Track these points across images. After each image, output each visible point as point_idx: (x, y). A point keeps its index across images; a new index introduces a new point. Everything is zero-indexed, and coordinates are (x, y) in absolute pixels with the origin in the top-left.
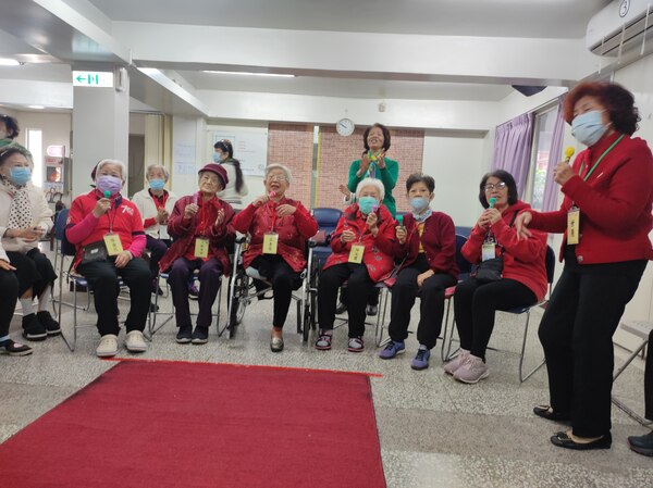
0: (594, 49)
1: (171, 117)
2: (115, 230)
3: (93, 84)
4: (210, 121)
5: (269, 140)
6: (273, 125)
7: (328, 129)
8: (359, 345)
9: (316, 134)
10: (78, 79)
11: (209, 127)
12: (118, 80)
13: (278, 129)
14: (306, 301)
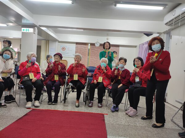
0: (166, 24)
1: (49, 41)
2: (32, 72)
3: (27, 31)
4: (59, 42)
5: (76, 47)
6: (77, 43)
7: (93, 45)
8: (101, 106)
9: (89, 46)
10: (23, 30)
11: (59, 44)
12: (34, 30)
13: (78, 44)
14: (86, 92)
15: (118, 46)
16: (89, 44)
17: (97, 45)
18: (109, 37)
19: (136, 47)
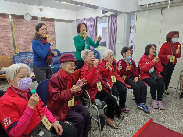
15: (52, 20)
16: (10, 16)
17: (28, 19)
18: (43, 7)
19: (71, 21)
